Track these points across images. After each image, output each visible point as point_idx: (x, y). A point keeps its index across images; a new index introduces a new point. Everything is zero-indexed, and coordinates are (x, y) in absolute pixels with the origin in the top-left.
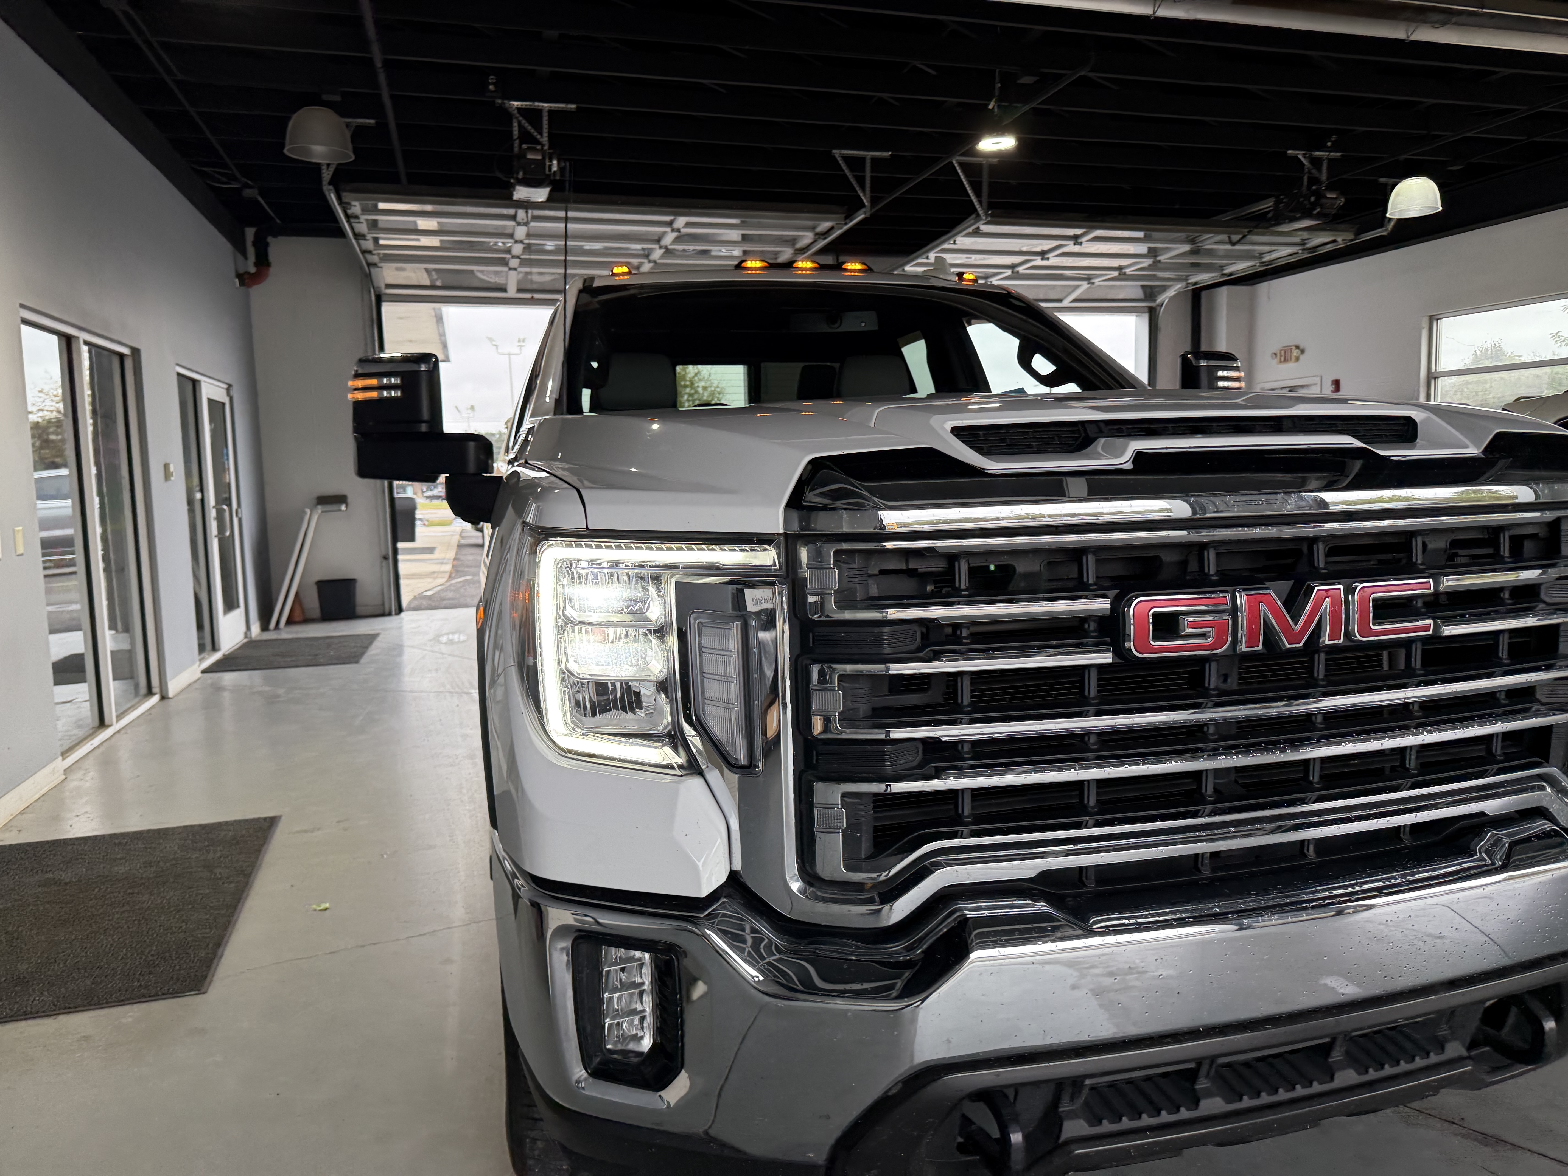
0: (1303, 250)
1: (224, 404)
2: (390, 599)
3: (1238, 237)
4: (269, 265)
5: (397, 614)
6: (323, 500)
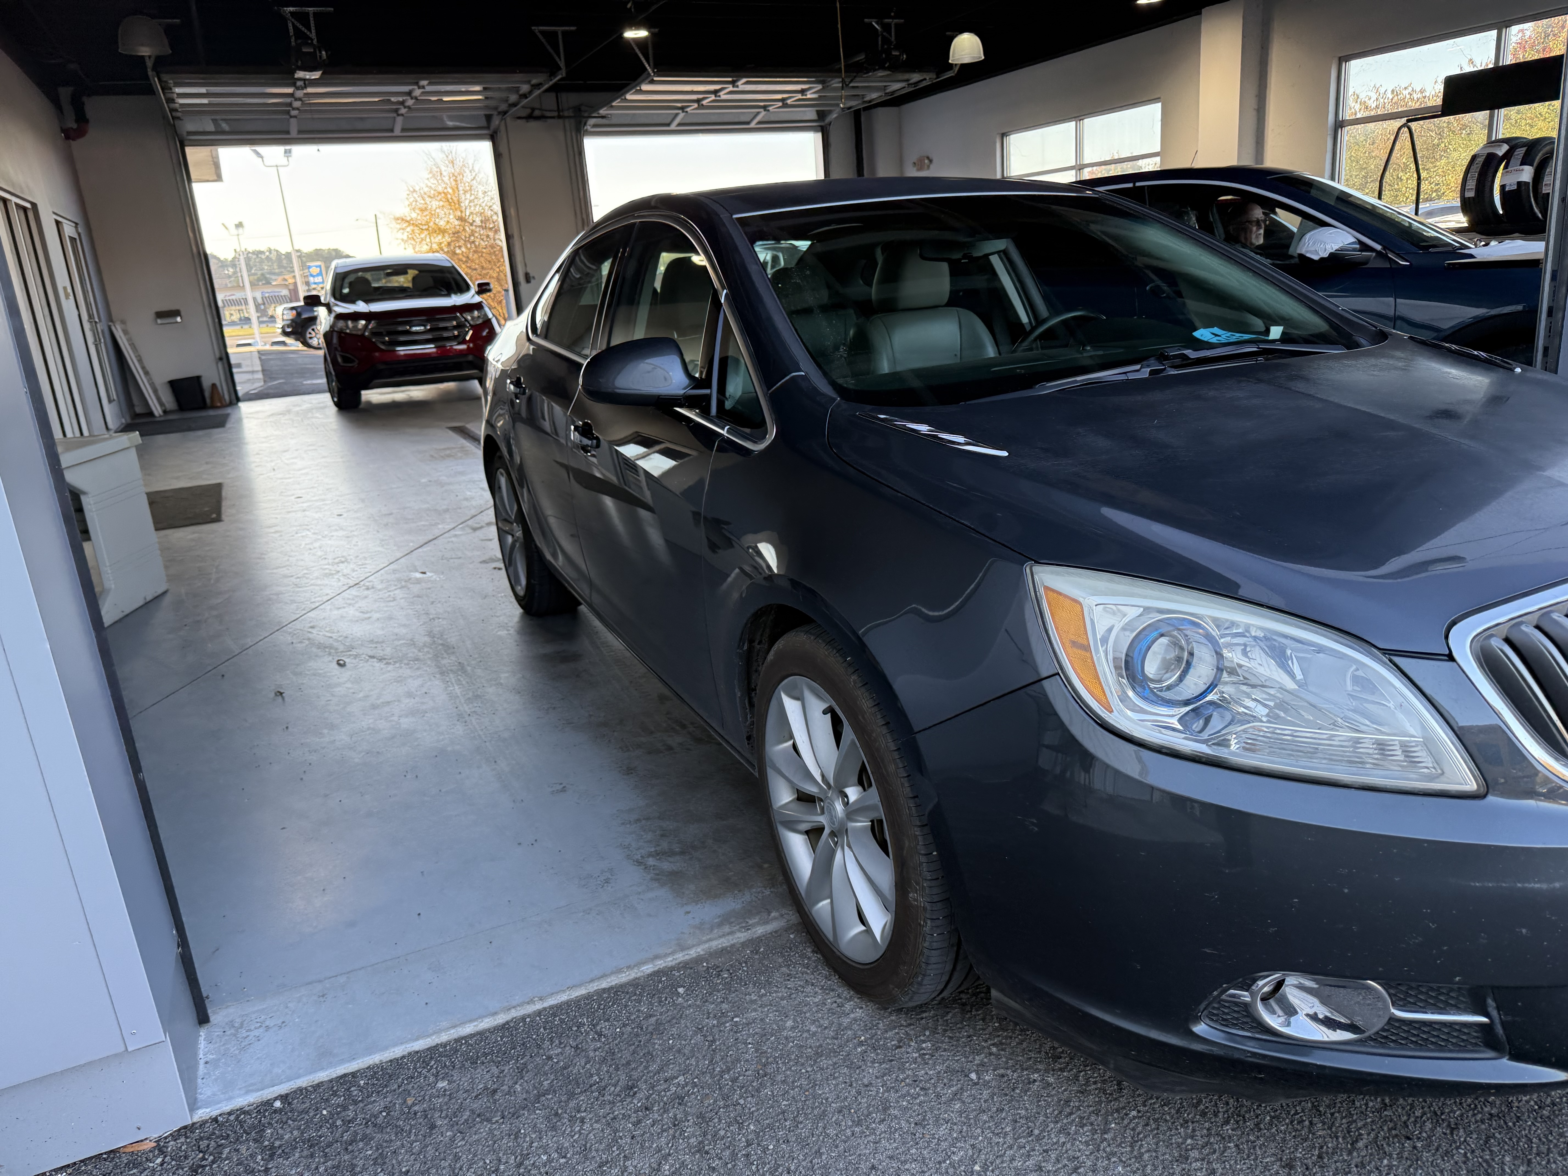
1: (74, 238)
2: (229, 392)
4: (87, 121)
5: (237, 404)
6: (160, 315)
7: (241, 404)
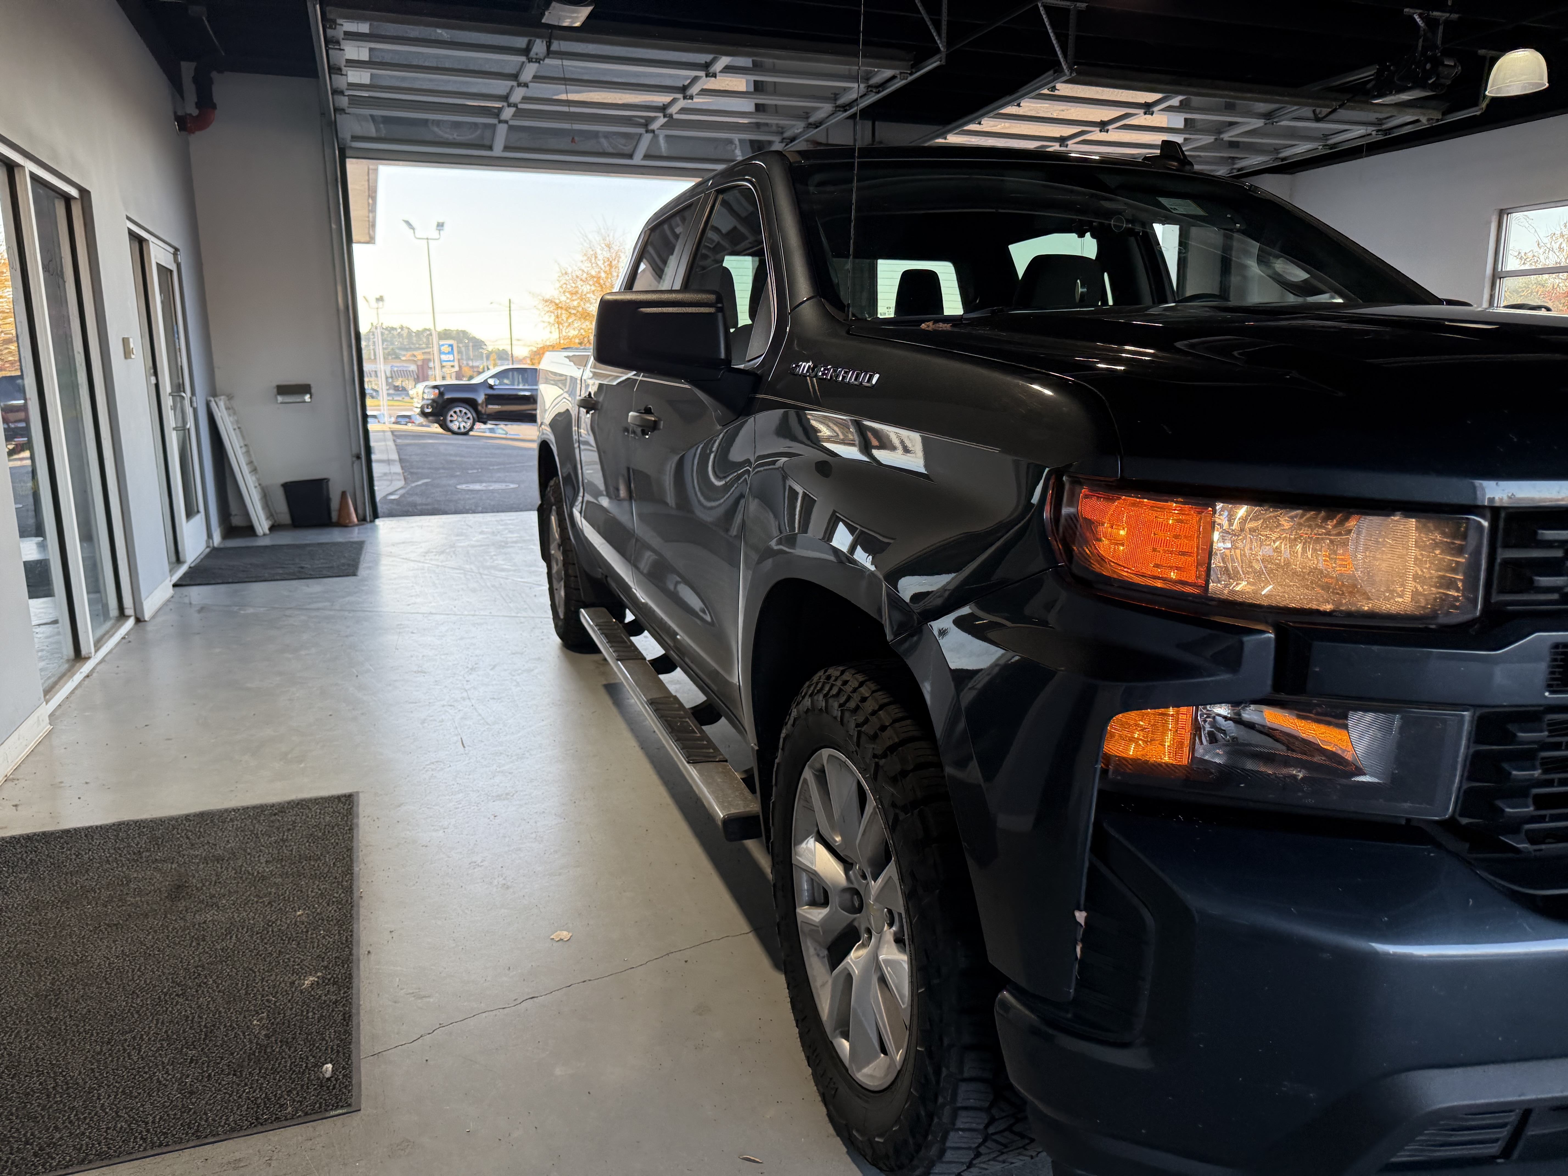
0: (1378, 131)
1: (171, 271)
2: (364, 504)
3: (1326, 111)
4: (214, 107)
5: (372, 521)
6: (283, 390)
7: (378, 522)
